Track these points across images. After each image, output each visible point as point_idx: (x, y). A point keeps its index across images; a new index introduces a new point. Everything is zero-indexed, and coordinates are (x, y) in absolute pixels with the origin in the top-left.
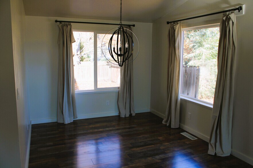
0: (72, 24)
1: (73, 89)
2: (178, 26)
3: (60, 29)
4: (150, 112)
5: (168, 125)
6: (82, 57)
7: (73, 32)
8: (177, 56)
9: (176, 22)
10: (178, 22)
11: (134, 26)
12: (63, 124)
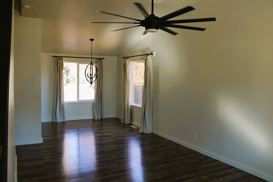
0: (63, 58)
1: (63, 100)
2: (128, 60)
3: (55, 61)
4: (116, 118)
5: (124, 122)
6: (68, 80)
7: (64, 63)
8: (128, 79)
9: (127, 58)
10: (129, 58)
11: (104, 59)
12: (56, 123)
